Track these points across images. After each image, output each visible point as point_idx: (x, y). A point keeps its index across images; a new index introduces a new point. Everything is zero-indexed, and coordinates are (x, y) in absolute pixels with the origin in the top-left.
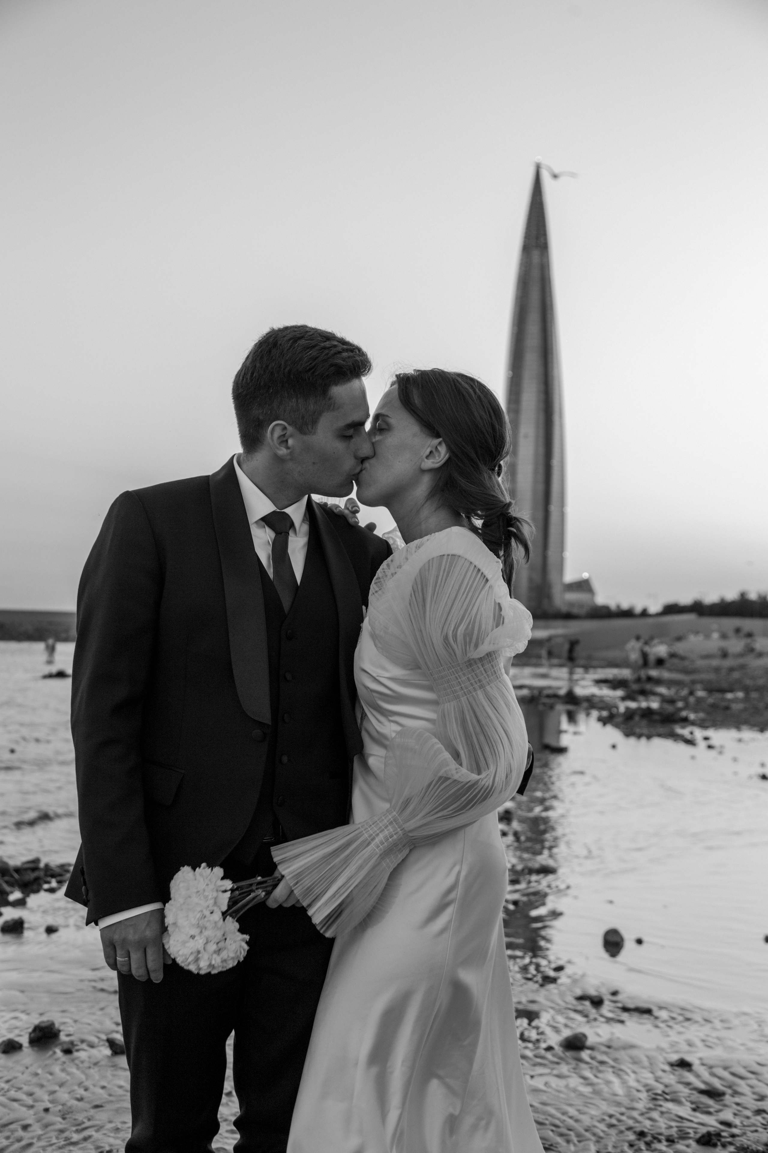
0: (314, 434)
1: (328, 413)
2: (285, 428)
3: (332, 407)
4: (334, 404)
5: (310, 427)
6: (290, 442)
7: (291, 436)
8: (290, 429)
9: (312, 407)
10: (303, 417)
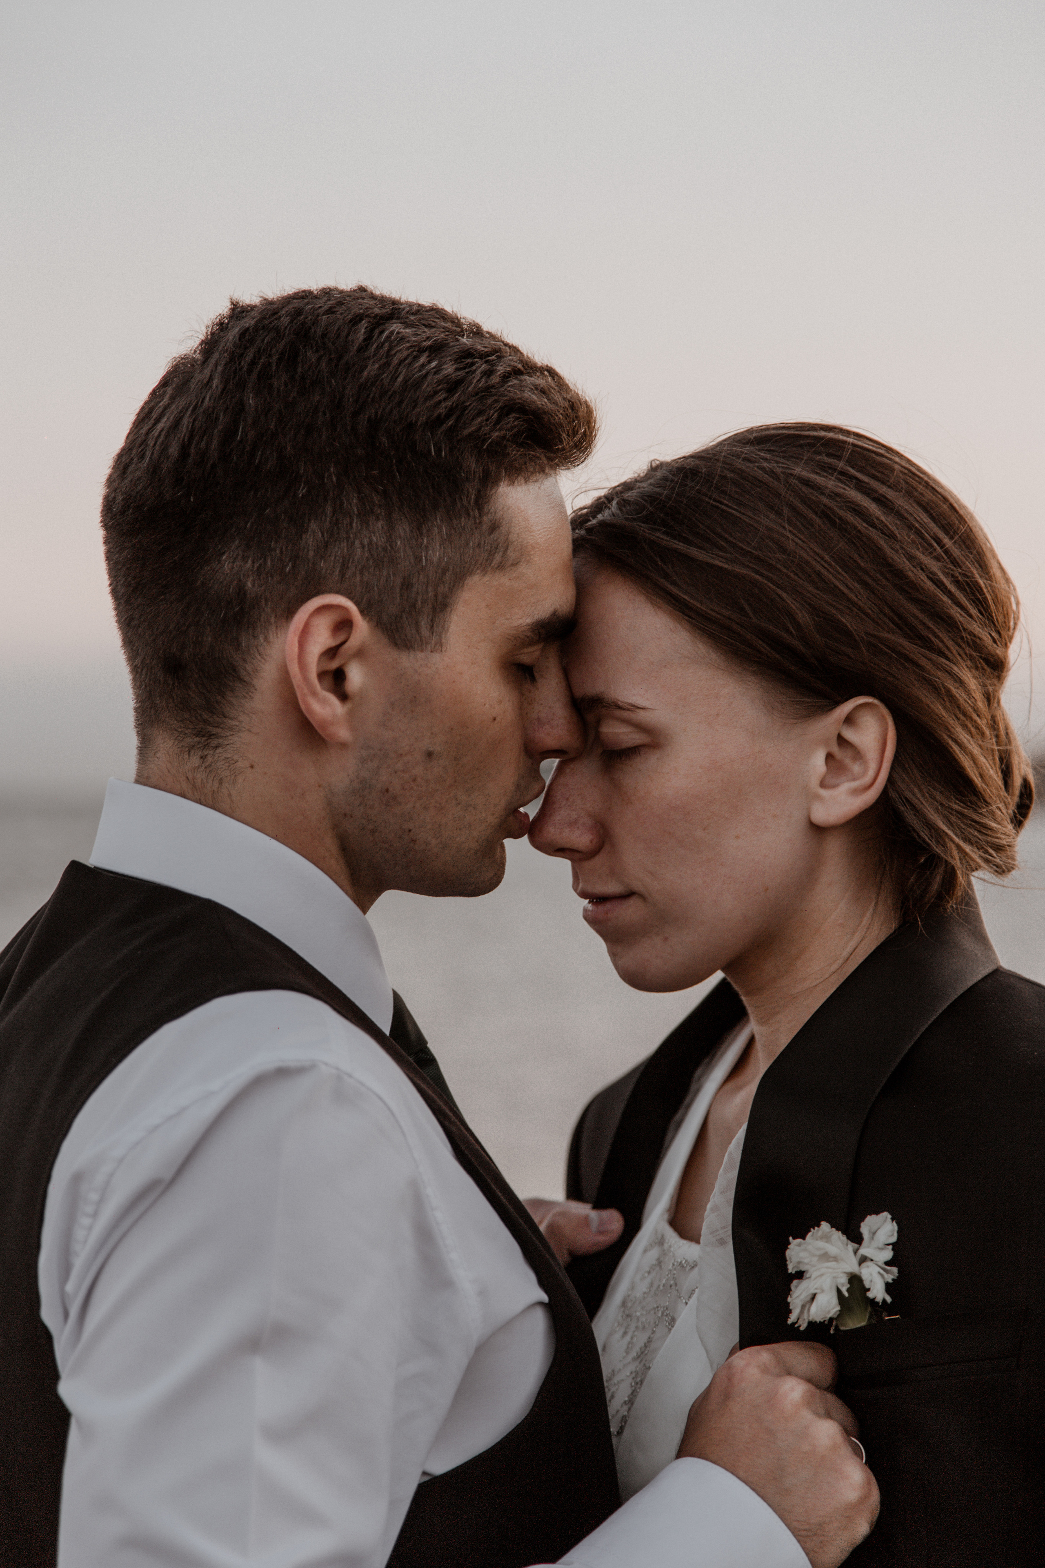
0: (439, 646)
1: (484, 575)
2: (344, 625)
3: (498, 558)
4: (507, 548)
5: (424, 623)
6: (356, 676)
7: (360, 654)
8: (362, 628)
9: (436, 553)
10: (407, 585)
